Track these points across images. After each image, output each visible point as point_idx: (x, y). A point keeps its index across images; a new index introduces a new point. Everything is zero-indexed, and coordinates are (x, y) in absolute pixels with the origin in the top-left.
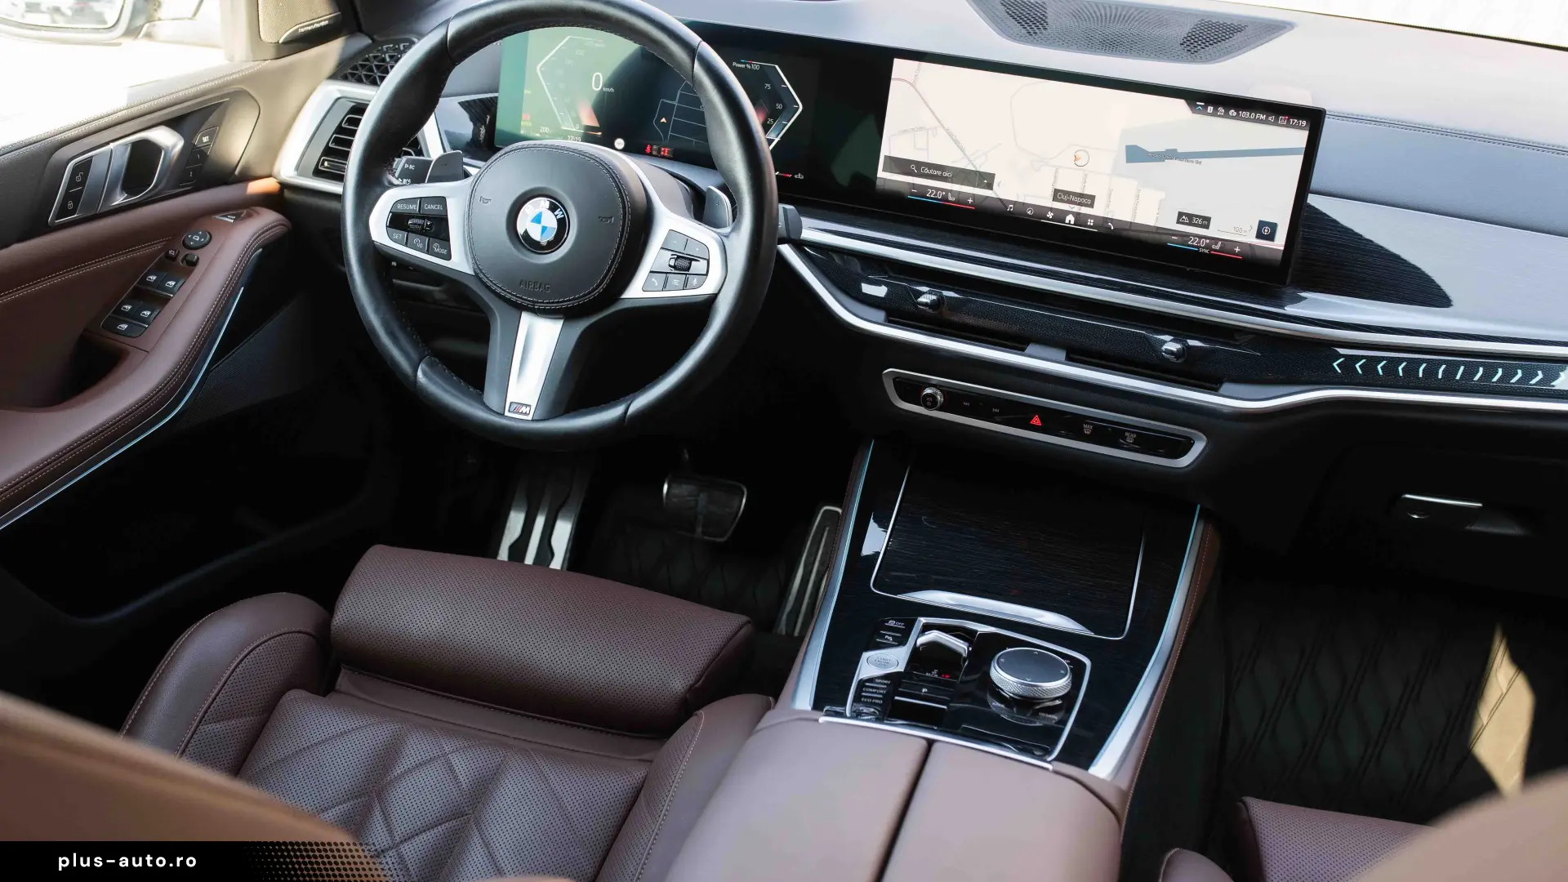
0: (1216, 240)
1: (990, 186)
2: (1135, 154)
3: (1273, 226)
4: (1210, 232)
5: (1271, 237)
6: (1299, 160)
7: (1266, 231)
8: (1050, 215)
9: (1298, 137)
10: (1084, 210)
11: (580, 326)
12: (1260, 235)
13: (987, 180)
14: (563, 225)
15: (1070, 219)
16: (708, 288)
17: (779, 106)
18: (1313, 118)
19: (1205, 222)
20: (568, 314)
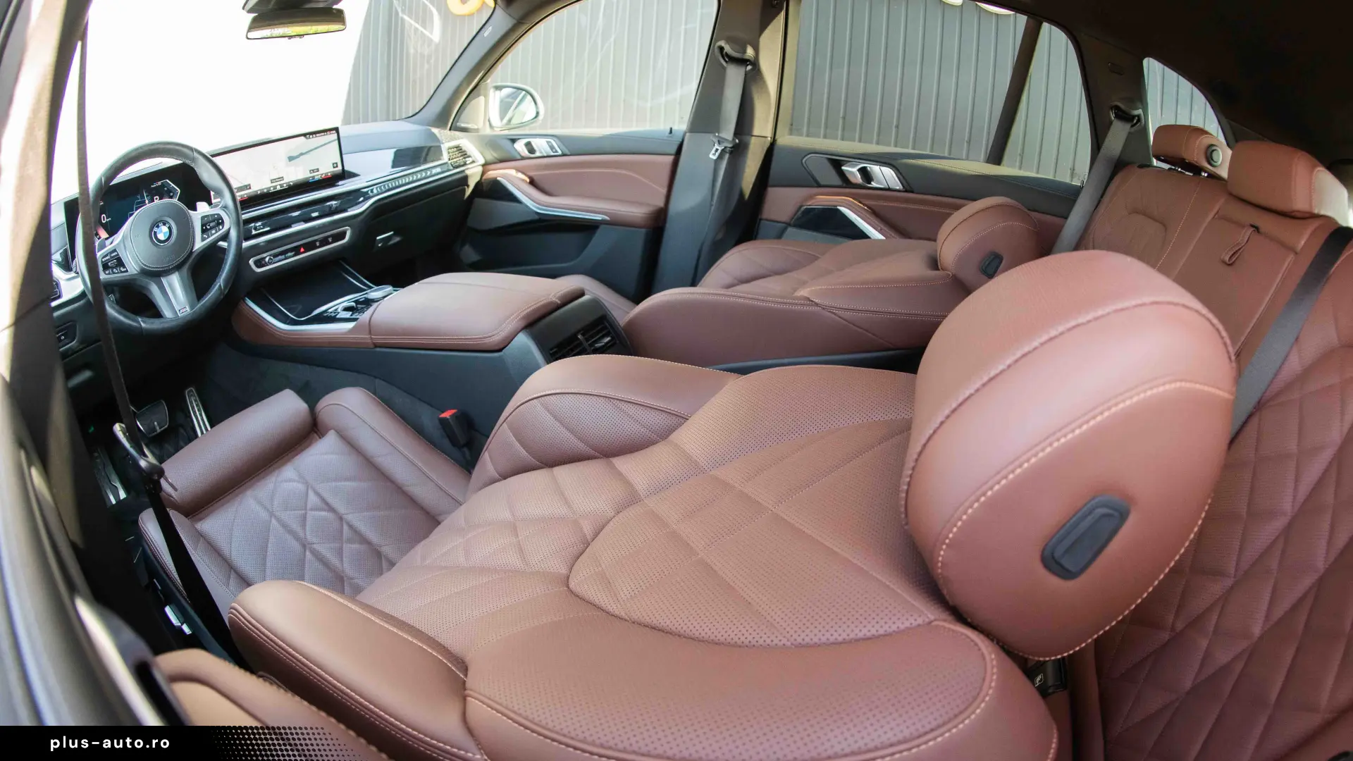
0: (322, 174)
1: (250, 188)
2: (291, 159)
3: (336, 163)
4: (320, 172)
5: (337, 167)
6: (337, 142)
7: (335, 165)
8: (272, 189)
9: (334, 136)
10: (282, 182)
11: (185, 269)
12: (334, 167)
13: (248, 187)
14: (170, 228)
15: (279, 188)
16: (226, 227)
17: (171, 194)
18: (336, 130)
19: (318, 170)
20: (178, 268)
